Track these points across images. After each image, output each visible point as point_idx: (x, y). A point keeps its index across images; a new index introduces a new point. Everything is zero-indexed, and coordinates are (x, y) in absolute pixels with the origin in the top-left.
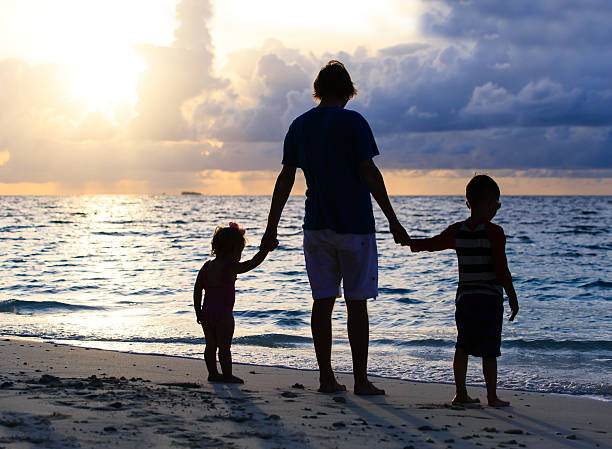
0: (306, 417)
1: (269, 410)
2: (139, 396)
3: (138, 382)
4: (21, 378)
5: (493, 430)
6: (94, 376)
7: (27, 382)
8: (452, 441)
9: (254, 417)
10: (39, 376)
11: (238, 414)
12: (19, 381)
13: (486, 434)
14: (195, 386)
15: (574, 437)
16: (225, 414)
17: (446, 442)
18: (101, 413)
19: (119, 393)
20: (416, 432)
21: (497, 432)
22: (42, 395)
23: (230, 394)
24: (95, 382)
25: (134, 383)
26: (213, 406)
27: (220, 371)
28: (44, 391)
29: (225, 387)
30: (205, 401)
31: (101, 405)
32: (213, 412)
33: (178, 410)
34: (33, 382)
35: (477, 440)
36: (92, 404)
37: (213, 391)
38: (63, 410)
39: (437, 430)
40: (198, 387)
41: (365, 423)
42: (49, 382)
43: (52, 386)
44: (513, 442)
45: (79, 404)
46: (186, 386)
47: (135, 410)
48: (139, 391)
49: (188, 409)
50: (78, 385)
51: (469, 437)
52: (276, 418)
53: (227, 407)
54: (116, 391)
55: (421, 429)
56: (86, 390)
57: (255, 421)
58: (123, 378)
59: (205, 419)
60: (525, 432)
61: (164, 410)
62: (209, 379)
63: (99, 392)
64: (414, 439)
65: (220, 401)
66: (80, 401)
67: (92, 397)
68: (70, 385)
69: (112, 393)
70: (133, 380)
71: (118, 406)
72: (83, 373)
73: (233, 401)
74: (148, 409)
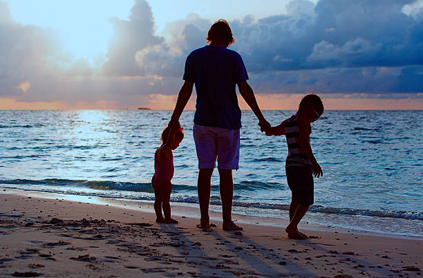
0: (218, 244)
1: (195, 239)
2: (113, 231)
3: (113, 223)
4: (38, 220)
5: (336, 252)
6: (84, 219)
7: (43, 223)
8: (309, 259)
9: (185, 244)
10: (50, 219)
11: (175, 242)
12: (37, 222)
13: (331, 255)
14: (148, 225)
15: (386, 257)
16: (166, 242)
17: (306, 259)
18: (90, 241)
19: (100, 230)
20: (288, 253)
21: (338, 254)
22: (52, 231)
23: (170, 230)
24: (85, 223)
25: (110, 223)
26: (159, 237)
27: (164, 217)
28: (53, 228)
29: (167, 225)
30: (155, 234)
31: (89, 236)
32: (159, 241)
33: (138, 239)
34: (46, 222)
35: (325, 258)
36: (84, 236)
37: (160, 228)
38: (65, 239)
39: (300, 252)
40: (150, 226)
41: (255, 248)
42: (56, 222)
43: (58, 225)
44: (348, 260)
45: (75, 236)
46: (142, 225)
47: (111, 239)
48: (113, 228)
49: (144, 239)
50: (75, 224)
51: (321, 257)
52: (199, 244)
53: (168, 238)
54: (99, 228)
55: (290, 251)
56: (79, 228)
57: (186, 246)
58: (103, 220)
59: (154, 245)
60: (355, 253)
61: (129, 240)
62: (157, 221)
63: (87, 228)
64: (286, 257)
65: (164, 234)
66: (76, 234)
67: (83, 232)
68: (69, 225)
69: (96, 229)
70: (109, 221)
71: (100, 237)
72: (78, 217)
73: (172, 234)
74: (118, 238)
